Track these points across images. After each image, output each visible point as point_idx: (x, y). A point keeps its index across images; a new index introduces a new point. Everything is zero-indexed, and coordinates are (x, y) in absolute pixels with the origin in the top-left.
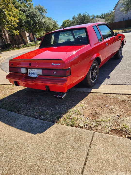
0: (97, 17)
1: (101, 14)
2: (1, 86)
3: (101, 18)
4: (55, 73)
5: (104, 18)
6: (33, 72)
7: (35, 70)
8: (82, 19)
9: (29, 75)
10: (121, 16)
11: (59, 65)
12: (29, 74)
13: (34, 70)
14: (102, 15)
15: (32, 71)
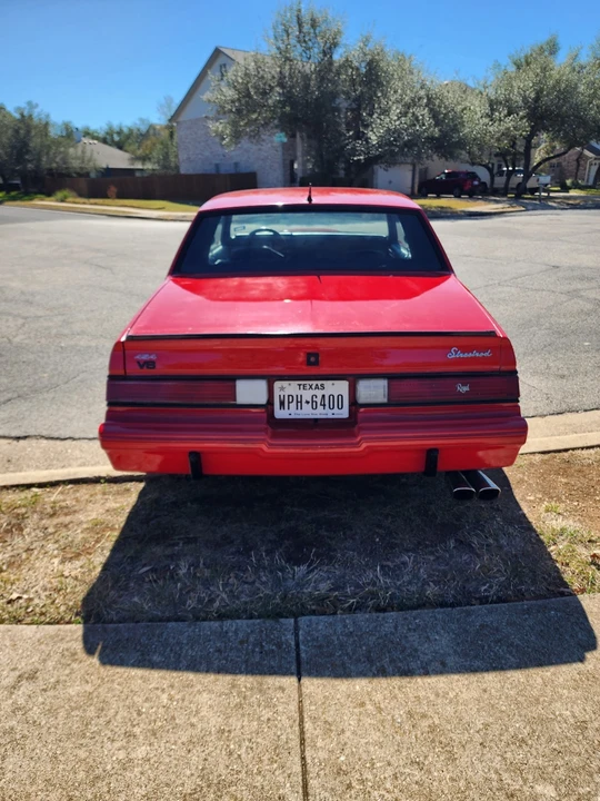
0: (87, 134)
1: (105, 127)
2: (10, 497)
3: (104, 141)
4: (466, 389)
5: (120, 146)
6: (307, 395)
7: (328, 384)
8: (17, 131)
9: (280, 414)
10: (207, 153)
11: (487, 354)
12: (282, 404)
13: (319, 383)
14: (110, 133)
15: (302, 392)
